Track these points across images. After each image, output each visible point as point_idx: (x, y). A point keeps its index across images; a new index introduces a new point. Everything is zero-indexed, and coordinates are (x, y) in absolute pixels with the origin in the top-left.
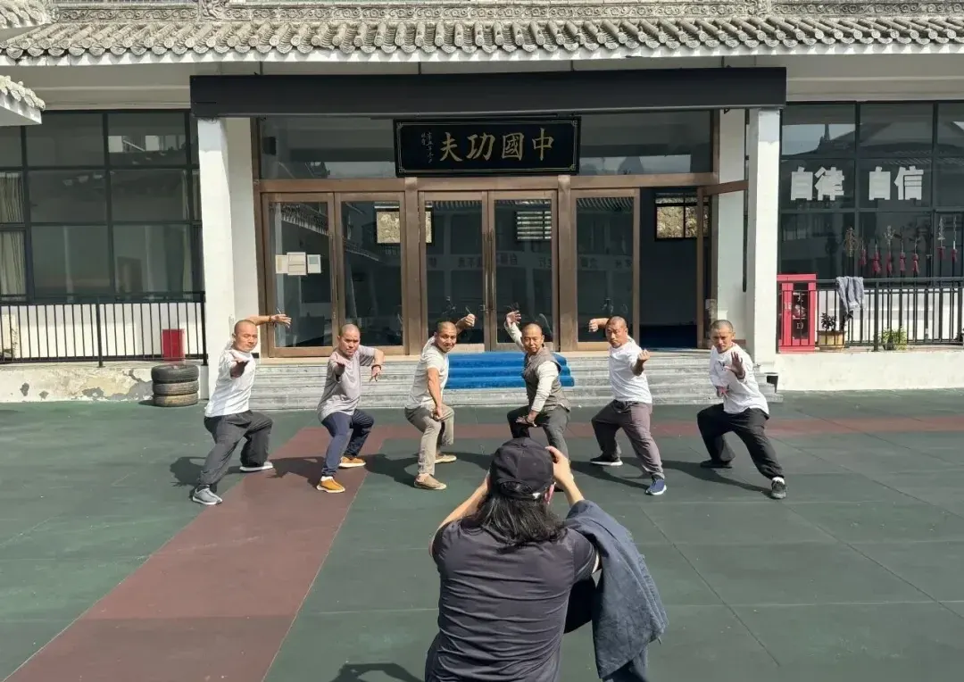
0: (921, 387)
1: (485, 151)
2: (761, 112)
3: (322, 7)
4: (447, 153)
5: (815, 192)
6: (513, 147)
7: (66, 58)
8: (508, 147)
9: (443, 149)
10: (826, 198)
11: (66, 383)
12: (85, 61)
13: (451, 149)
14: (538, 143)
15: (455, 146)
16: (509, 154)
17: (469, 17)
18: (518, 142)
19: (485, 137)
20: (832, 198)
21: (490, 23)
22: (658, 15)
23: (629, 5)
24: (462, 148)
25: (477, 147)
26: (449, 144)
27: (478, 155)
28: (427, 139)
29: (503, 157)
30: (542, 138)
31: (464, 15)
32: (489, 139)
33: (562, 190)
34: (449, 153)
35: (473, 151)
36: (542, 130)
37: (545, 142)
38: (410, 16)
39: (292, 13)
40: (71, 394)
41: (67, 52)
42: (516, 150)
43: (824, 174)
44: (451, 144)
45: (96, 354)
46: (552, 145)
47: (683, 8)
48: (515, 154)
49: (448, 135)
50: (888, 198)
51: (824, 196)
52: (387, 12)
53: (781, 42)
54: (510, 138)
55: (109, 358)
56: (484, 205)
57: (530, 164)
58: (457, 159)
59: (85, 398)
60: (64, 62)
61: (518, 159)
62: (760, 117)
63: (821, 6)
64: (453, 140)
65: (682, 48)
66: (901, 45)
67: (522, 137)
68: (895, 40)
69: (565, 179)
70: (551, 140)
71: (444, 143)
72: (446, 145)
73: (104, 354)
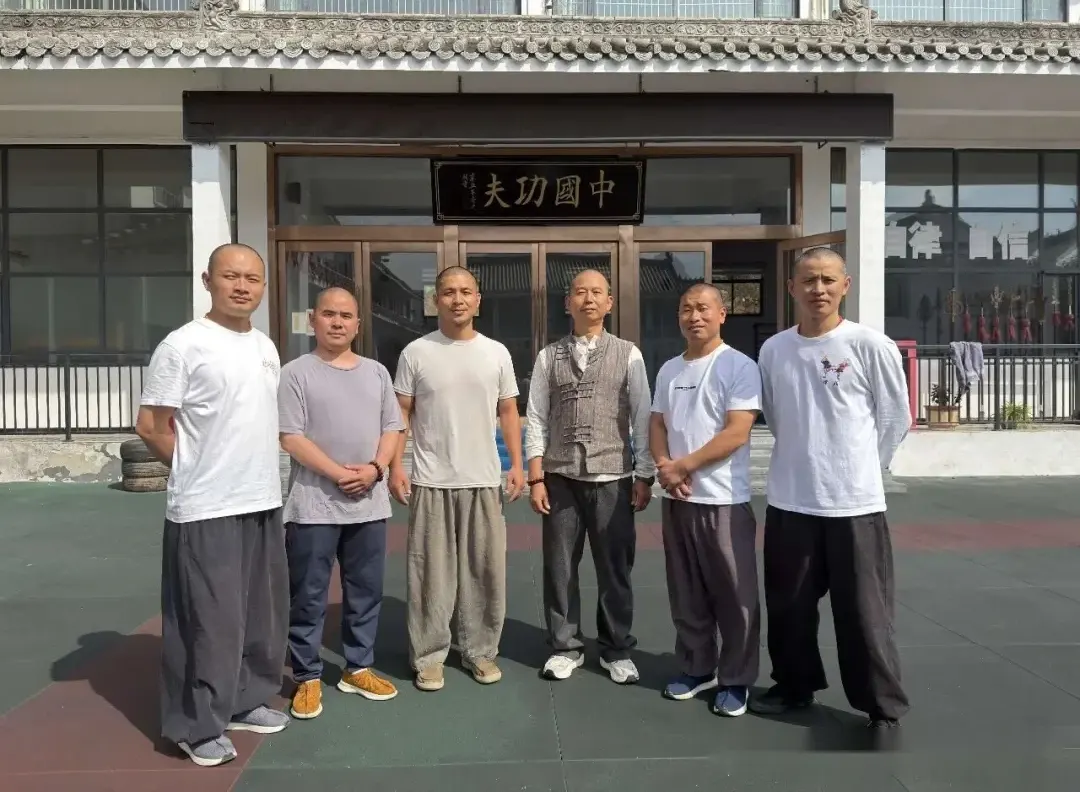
0: (1051, 474)
1: (536, 196)
2: (863, 146)
3: (346, 18)
4: (492, 198)
5: (909, 249)
6: (568, 192)
7: (22, 60)
8: (562, 193)
9: (488, 193)
10: (922, 255)
11: (23, 460)
12: (47, 64)
13: (498, 193)
14: (597, 188)
15: (502, 189)
16: (564, 200)
17: (520, 32)
18: (574, 185)
19: (536, 180)
20: (929, 257)
21: (545, 39)
22: (740, 35)
23: (706, 23)
24: (510, 193)
25: (527, 190)
26: (494, 188)
27: (526, 202)
28: (469, 180)
29: (557, 203)
30: (602, 182)
31: (514, 29)
32: (540, 182)
33: (624, 243)
34: (495, 198)
35: (522, 197)
36: (602, 172)
37: (604, 187)
38: (449, 30)
39: (310, 24)
40: (30, 473)
41: (23, 53)
42: (571, 195)
43: (919, 229)
44: (498, 187)
45: (63, 425)
46: (613, 190)
47: (768, 27)
48: (570, 199)
49: (494, 177)
50: (990, 256)
51: (920, 254)
52: (422, 24)
53: (895, 57)
54: (566, 181)
55: (78, 430)
56: (534, 260)
57: (589, 212)
58: (504, 205)
59: (47, 479)
60: (21, 65)
61: (574, 205)
62: (862, 152)
63: (929, 29)
64: (499, 182)
65: (778, 62)
66: (1037, 63)
67: (578, 180)
68: (1029, 57)
69: (627, 231)
70: (612, 184)
71: (489, 186)
72: (491, 189)
73: (73, 425)
